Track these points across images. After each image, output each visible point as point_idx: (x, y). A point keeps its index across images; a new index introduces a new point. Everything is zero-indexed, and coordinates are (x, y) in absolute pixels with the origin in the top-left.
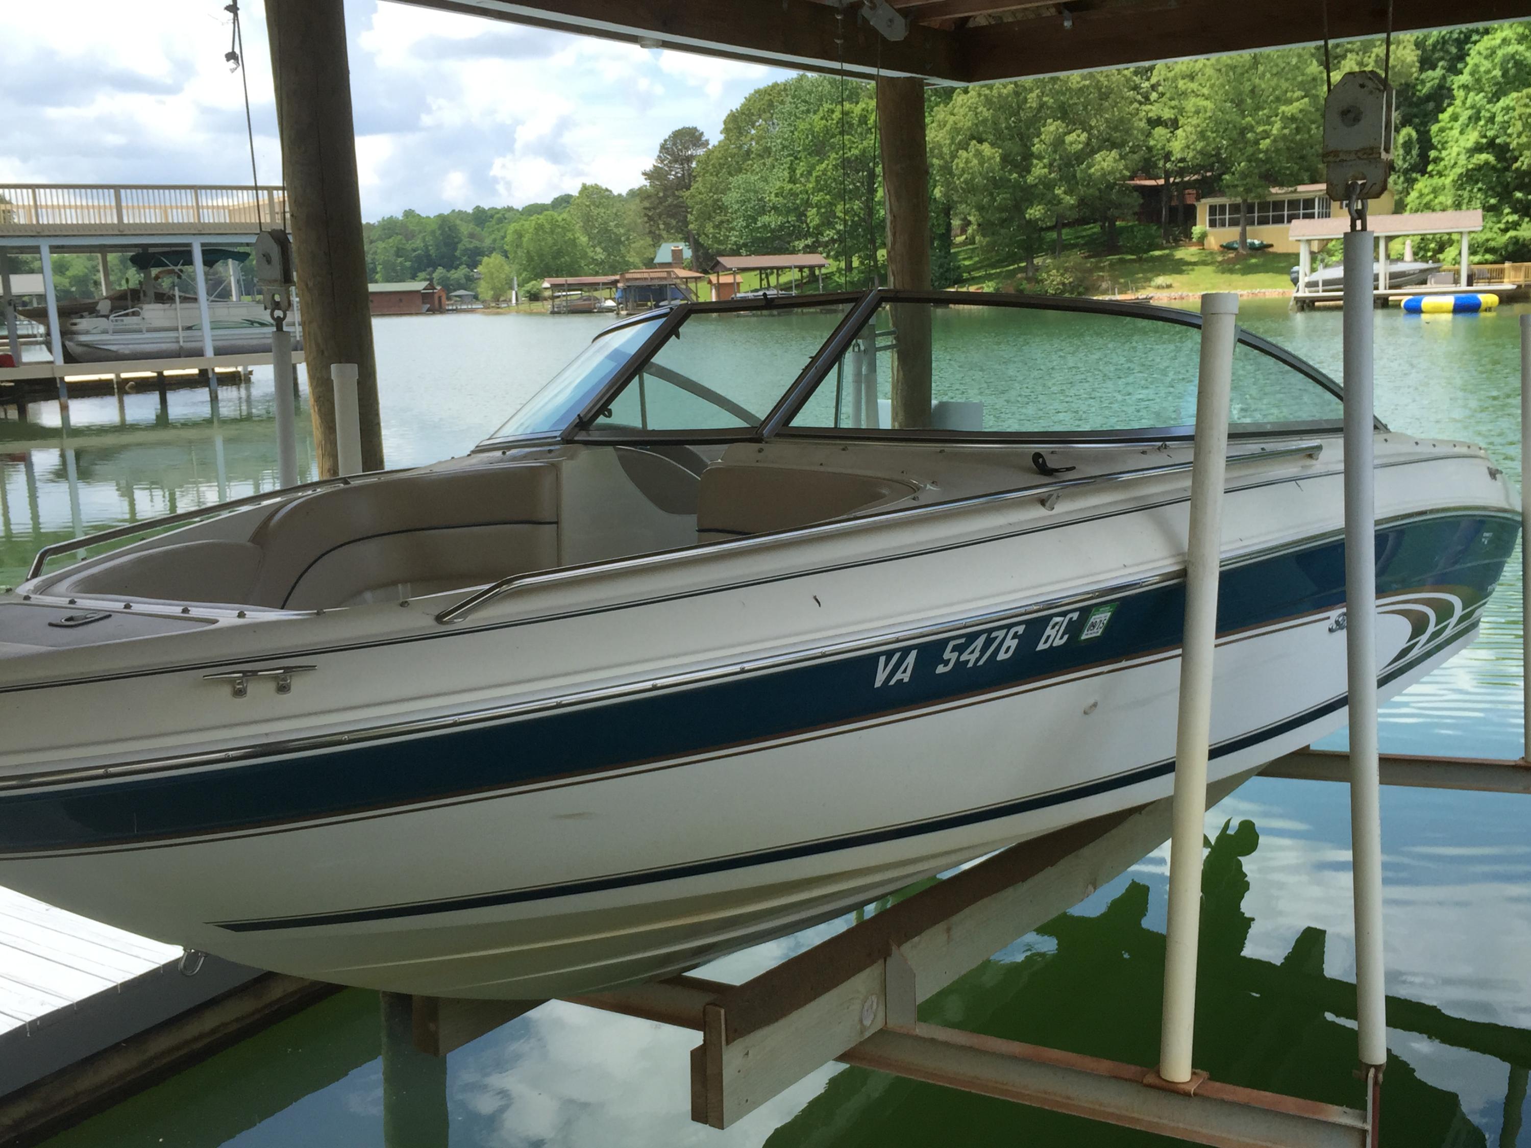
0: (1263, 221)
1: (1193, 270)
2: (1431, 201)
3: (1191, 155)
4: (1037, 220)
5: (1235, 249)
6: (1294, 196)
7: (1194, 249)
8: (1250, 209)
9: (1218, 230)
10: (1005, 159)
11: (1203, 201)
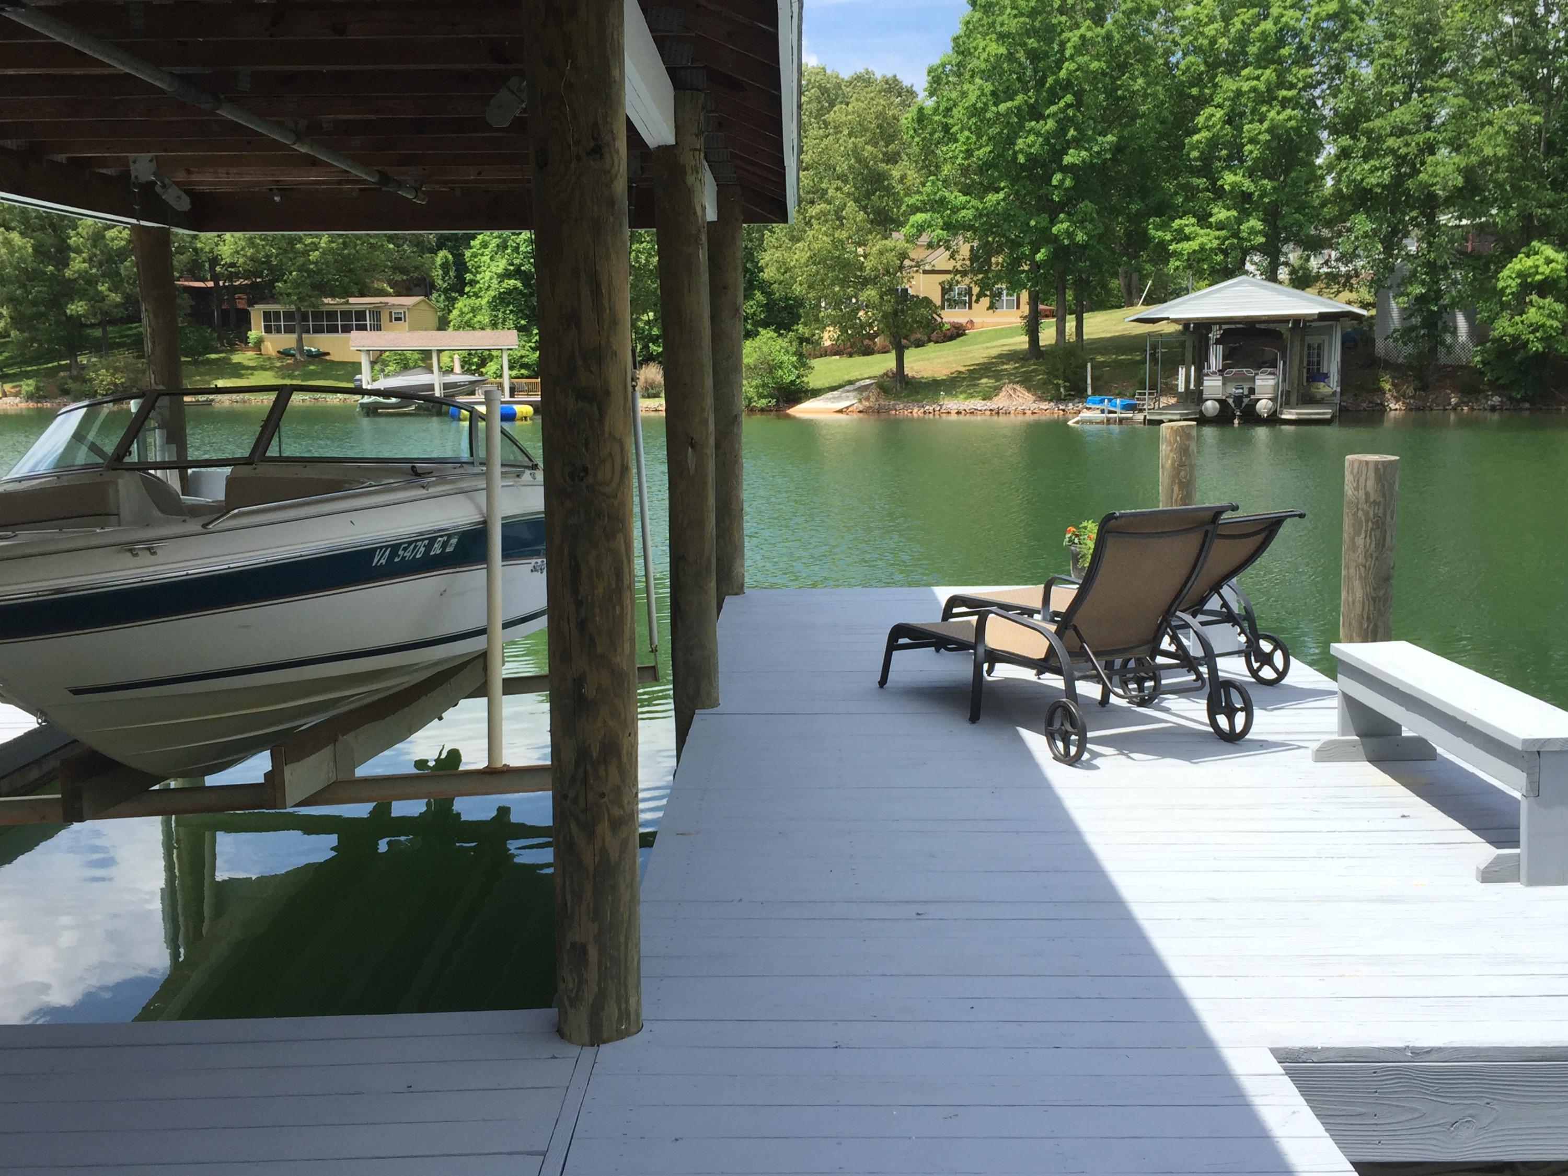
0: (318, 330)
1: (252, 374)
2: (471, 319)
3: (241, 260)
4: (79, 316)
5: (293, 355)
6: (346, 308)
7: (251, 354)
8: (304, 317)
9: (274, 336)
10: (38, 250)
11: (257, 306)
